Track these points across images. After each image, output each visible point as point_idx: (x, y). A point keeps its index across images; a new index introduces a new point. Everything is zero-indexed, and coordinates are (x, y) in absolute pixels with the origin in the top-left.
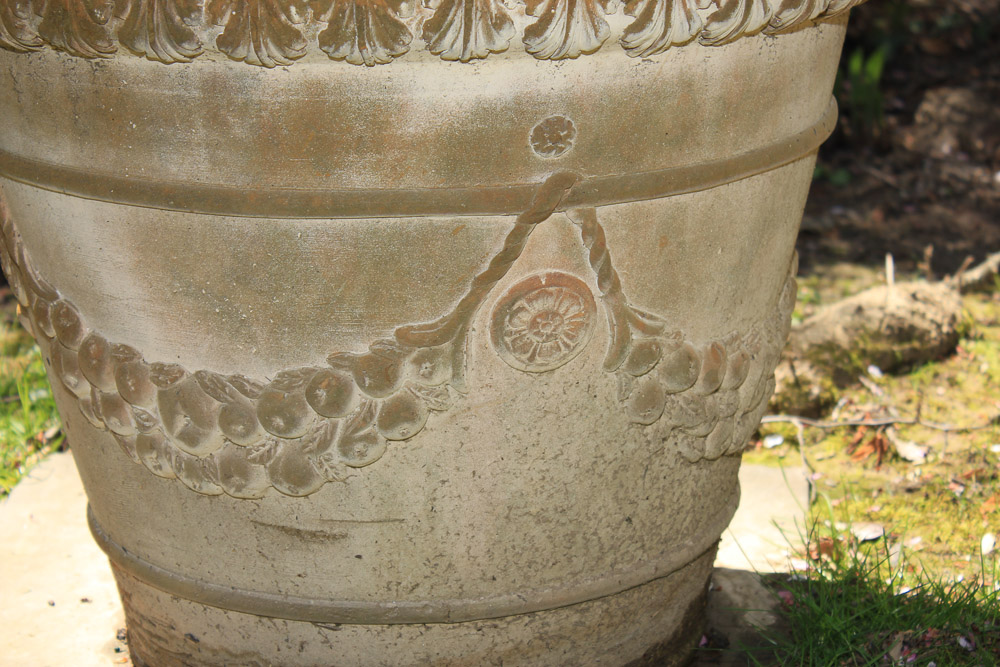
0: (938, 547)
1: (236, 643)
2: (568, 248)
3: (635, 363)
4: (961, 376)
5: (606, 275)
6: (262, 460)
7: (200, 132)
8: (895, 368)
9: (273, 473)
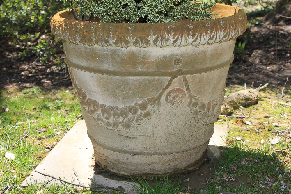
0: (253, 142)
1: (115, 158)
2: (180, 83)
3: (193, 106)
4: (258, 108)
5: (188, 89)
6: (121, 123)
7: (110, 60)
8: (245, 106)
9: (123, 125)
